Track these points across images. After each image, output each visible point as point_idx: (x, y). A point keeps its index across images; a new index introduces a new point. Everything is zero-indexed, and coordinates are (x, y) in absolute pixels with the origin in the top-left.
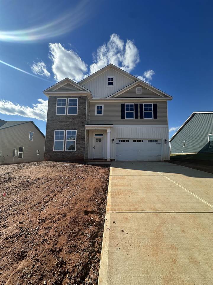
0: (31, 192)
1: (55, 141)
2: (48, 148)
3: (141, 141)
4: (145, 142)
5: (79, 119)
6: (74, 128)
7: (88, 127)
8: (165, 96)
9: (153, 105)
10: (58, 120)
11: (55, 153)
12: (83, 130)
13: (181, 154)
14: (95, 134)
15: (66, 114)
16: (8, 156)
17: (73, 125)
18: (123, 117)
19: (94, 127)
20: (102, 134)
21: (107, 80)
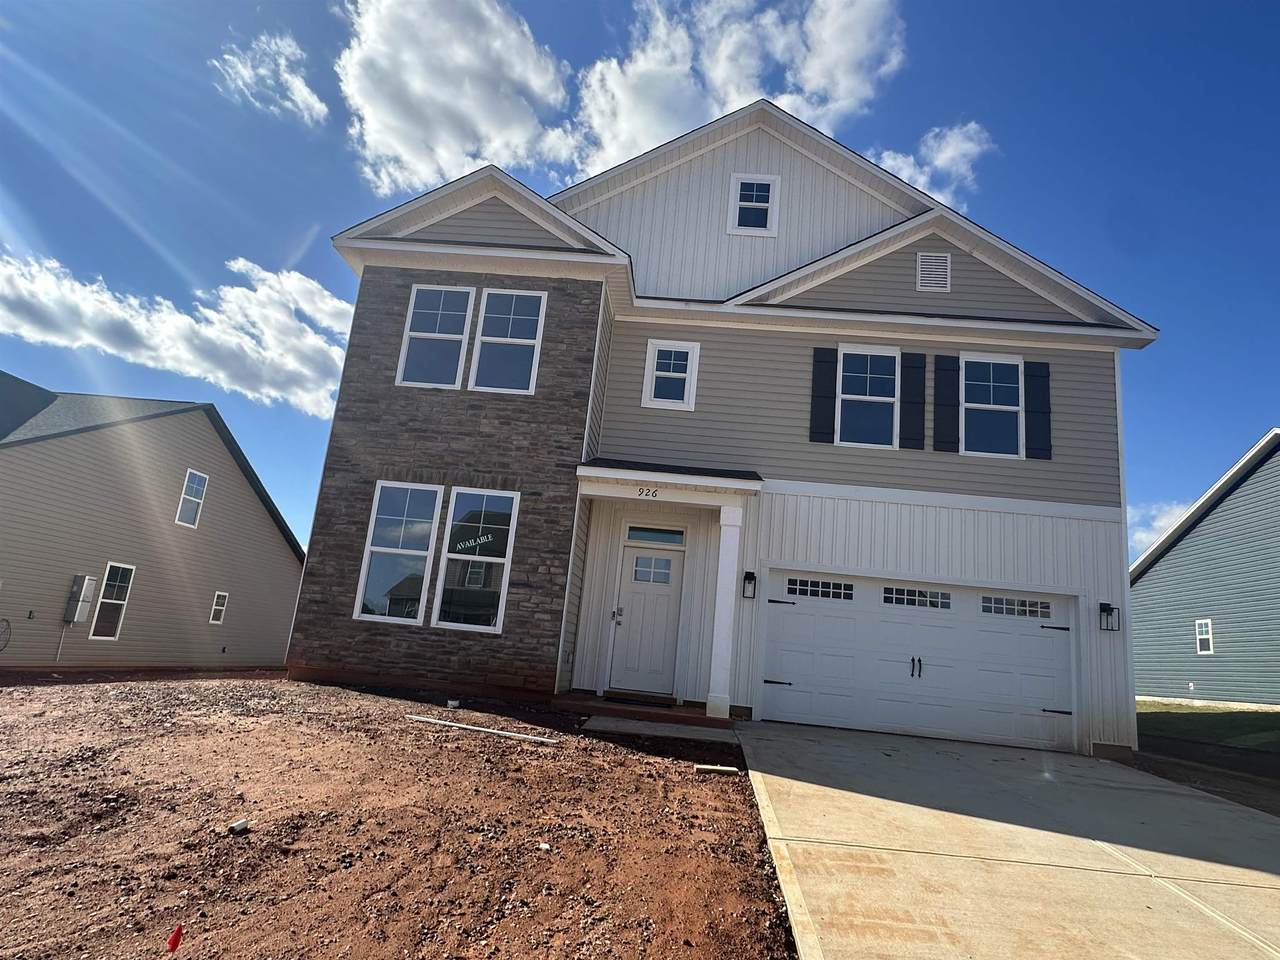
0: (284, 921)
1: (372, 553)
2: (318, 597)
3: (939, 600)
4: (965, 609)
5: (544, 427)
6: (505, 481)
7: (594, 482)
8: (1107, 322)
9: (1021, 369)
10: (403, 418)
11: (364, 635)
12: (564, 499)
13: (1185, 702)
14: (631, 529)
15: (458, 386)
16: (31, 616)
17: (495, 459)
18: (821, 432)
19: (637, 483)
20: (681, 533)
21: (735, 192)
